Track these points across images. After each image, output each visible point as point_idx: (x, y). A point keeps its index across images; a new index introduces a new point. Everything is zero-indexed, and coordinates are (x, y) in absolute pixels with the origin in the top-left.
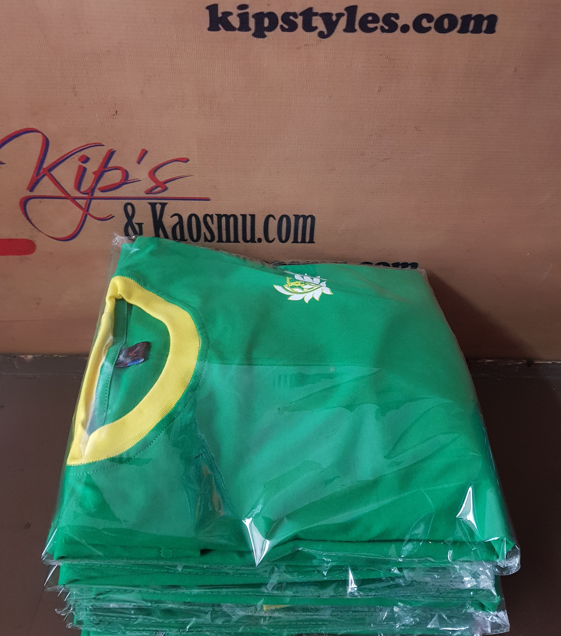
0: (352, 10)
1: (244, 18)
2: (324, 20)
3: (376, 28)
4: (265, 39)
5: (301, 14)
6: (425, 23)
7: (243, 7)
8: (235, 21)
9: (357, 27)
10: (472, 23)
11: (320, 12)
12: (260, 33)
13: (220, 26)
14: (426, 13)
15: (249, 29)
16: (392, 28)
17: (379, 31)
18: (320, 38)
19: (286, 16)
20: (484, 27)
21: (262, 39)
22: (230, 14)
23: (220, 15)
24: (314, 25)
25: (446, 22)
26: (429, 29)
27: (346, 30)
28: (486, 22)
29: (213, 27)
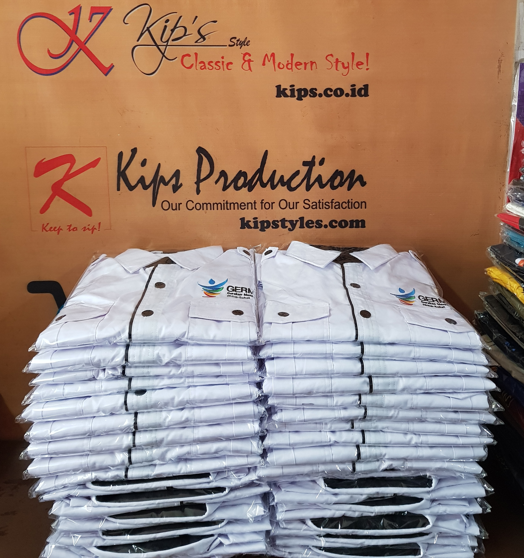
0: (302, 219)
1: (256, 223)
2: (290, 223)
3: (313, 226)
4: (265, 232)
5: (280, 221)
6: (334, 224)
7: (256, 218)
8: (252, 224)
9: (305, 226)
10: (355, 223)
11: (288, 220)
12: (263, 230)
13: (246, 227)
14: (334, 219)
15: (258, 228)
16: (320, 226)
17: (314, 227)
18: (288, 231)
19: (274, 222)
20: (360, 225)
21: (263, 232)
22: (250, 221)
23: (245, 222)
24: (286, 225)
25: (343, 223)
26: (336, 226)
27: (300, 227)
28: (360, 223)
29: (242, 227)
